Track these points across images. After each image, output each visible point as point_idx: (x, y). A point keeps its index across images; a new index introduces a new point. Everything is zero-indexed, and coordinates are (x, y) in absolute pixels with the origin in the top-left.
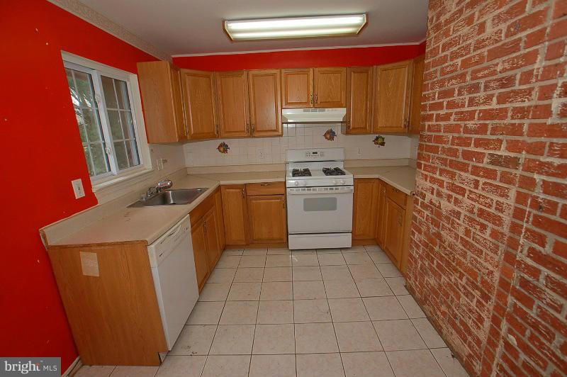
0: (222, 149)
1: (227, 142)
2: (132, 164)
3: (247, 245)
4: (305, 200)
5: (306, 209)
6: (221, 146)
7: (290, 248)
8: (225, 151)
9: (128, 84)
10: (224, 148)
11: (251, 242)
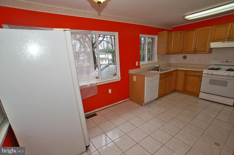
0: (184, 58)
1: (186, 55)
2: (152, 60)
3: (183, 92)
4: (211, 80)
5: (210, 83)
6: (184, 56)
7: (200, 97)
8: (185, 58)
9: (155, 38)
10: (185, 57)
11: (184, 91)
